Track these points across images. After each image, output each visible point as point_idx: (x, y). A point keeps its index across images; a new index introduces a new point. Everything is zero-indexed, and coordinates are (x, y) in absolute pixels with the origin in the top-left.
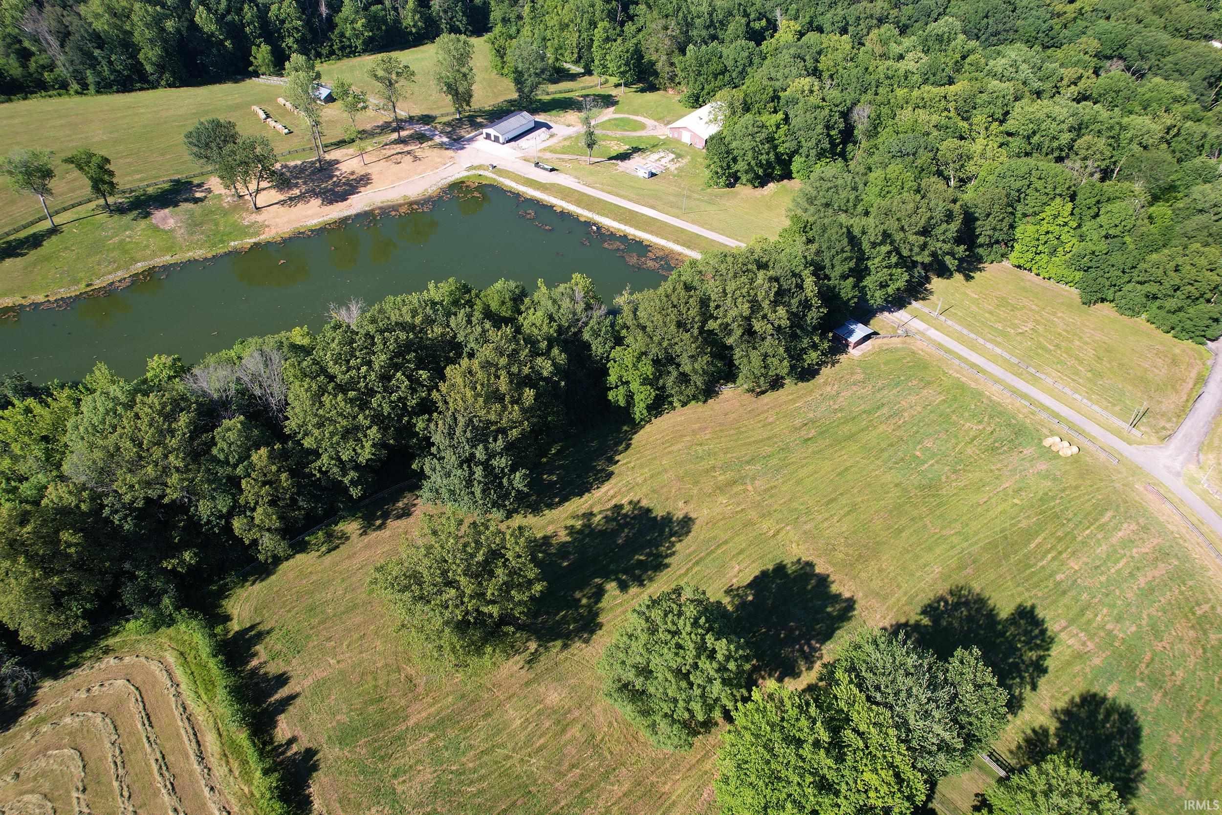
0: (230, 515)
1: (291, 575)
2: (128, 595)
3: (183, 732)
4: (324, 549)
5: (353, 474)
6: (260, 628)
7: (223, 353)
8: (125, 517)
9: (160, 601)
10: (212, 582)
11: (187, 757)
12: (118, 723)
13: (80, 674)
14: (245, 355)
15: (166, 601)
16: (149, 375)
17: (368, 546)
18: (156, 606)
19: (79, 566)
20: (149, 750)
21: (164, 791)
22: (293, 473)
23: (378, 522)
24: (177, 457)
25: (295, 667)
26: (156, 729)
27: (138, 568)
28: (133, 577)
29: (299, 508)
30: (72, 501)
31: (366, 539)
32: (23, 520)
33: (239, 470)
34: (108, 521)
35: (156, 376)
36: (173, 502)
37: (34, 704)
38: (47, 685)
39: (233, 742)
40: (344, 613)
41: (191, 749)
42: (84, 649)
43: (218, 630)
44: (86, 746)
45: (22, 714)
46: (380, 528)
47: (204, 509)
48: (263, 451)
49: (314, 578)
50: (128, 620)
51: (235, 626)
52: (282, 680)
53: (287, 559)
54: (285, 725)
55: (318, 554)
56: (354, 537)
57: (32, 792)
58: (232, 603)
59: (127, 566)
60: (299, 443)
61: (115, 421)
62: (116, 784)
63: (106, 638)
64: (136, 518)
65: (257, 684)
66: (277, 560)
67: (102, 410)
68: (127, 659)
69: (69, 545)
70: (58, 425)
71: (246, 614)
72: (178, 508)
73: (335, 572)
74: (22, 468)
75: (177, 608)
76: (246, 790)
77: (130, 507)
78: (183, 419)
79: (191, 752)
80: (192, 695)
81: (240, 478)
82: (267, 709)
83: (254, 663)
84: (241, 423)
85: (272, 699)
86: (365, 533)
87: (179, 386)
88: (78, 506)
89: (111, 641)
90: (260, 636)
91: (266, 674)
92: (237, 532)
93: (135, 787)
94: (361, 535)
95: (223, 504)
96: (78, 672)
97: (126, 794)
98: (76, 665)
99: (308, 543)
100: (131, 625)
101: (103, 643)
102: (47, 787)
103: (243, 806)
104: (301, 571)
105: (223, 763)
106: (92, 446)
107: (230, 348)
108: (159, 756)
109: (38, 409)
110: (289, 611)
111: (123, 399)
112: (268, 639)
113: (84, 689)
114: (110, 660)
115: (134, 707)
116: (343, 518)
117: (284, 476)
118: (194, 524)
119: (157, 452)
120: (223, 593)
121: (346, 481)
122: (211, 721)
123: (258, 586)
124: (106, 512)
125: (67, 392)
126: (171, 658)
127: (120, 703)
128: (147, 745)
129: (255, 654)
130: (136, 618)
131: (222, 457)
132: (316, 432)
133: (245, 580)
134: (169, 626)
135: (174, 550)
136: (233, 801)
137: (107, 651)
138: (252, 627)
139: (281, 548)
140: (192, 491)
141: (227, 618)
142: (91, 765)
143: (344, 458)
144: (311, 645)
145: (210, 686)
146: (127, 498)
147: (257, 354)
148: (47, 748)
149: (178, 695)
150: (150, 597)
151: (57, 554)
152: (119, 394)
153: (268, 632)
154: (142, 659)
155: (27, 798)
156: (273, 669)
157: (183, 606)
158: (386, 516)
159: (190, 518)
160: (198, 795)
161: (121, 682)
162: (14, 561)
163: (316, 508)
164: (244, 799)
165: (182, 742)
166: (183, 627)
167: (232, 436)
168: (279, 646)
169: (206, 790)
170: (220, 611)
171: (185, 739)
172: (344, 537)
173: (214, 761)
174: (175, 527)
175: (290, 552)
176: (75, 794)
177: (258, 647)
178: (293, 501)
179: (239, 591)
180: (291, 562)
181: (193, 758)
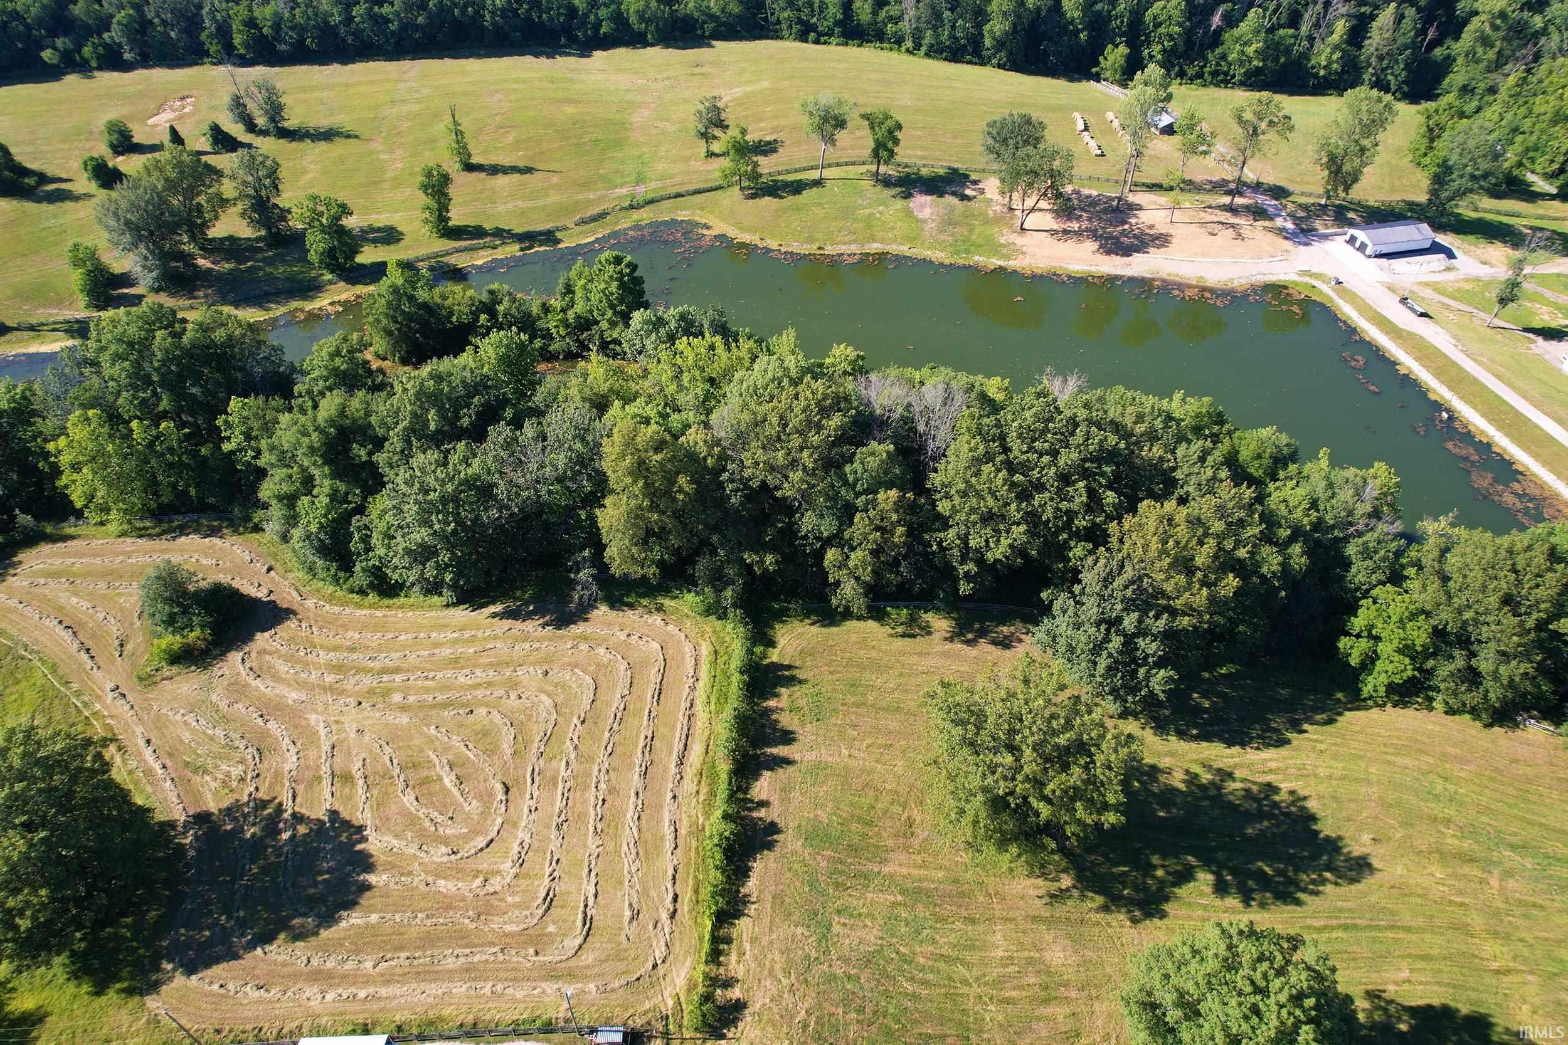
0: (828, 542)
1: (854, 638)
2: (702, 566)
3: (679, 726)
4: (900, 630)
5: (971, 567)
6: (795, 672)
7: (909, 371)
8: (737, 490)
9: (724, 589)
10: (777, 600)
11: (671, 753)
12: (635, 682)
13: (630, 617)
14: (929, 384)
15: (728, 593)
16: (828, 361)
17: (946, 655)
18: (718, 591)
19: (677, 515)
20: (645, 723)
21: (637, 769)
22: (910, 533)
23: (970, 636)
24: (811, 455)
25: (807, 733)
26: (660, 708)
27: (722, 545)
28: (714, 553)
29: (898, 573)
30: (702, 450)
31: (949, 646)
32: (659, 447)
33: (860, 502)
34: (721, 486)
35: (833, 365)
36: (784, 499)
37: (586, 620)
38: (603, 608)
39: (714, 767)
40: (883, 709)
41: (678, 747)
42: (644, 595)
43: (758, 650)
44: (603, 684)
45: (575, 623)
46: (968, 642)
47: (808, 522)
48: (893, 494)
49: (874, 654)
50: (689, 591)
51: (774, 656)
52: (787, 737)
53: (859, 618)
54: (765, 784)
55: (891, 631)
56: (937, 636)
57: (549, 695)
58: (783, 631)
59: (715, 538)
60: (933, 504)
61: (776, 392)
62: (607, 735)
63: (665, 596)
64: (745, 496)
65: (764, 726)
66: (847, 614)
67: (770, 374)
68: (671, 627)
69: (681, 491)
70: (728, 374)
71: (790, 650)
72: (787, 508)
73: (898, 661)
74: (682, 400)
75: (735, 606)
76: (701, 821)
77: (745, 482)
78: (835, 421)
79: (676, 750)
80: (704, 697)
81: (857, 510)
82: (758, 756)
83: (772, 703)
84: (888, 453)
85: (769, 750)
86: (951, 639)
87: (849, 385)
88: (705, 459)
89: (667, 602)
90: (792, 681)
91: (777, 721)
92: (826, 563)
93: (619, 750)
94: (946, 639)
95: (827, 527)
96: (630, 613)
97: (609, 749)
98: (631, 606)
99: (888, 614)
100: (690, 597)
101: (660, 600)
102: (560, 699)
103: (690, 833)
104: (865, 640)
105: (696, 780)
106: (745, 405)
107: (918, 368)
108: (650, 735)
109: (720, 349)
110: (831, 673)
111: (793, 372)
112: (796, 688)
113: (626, 632)
114: (657, 619)
115: (653, 677)
116: (937, 609)
117: (900, 530)
118: (790, 532)
119: (796, 441)
120: (781, 616)
121: (962, 570)
122: (707, 733)
123: (815, 629)
124: (725, 476)
125: (751, 344)
126: (705, 650)
127: (645, 664)
128: (646, 717)
129: (777, 695)
130: (697, 594)
131: (851, 479)
132: (957, 500)
133: (807, 616)
134: (719, 618)
135: (759, 547)
136: (685, 822)
137: (660, 609)
138: (789, 667)
139: (859, 604)
140: (806, 496)
141: (771, 644)
142: (598, 703)
143: (972, 543)
144: (833, 720)
145: (723, 698)
146: (747, 473)
147: (941, 387)
148: (576, 666)
149: (693, 689)
150: (718, 580)
151: (668, 494)
152: (792, 366)
153: (800, 682)
154: (682, 635)
155: (544, 697)
156: (786, 720)
157: (741, 607)
158: (982, 633)
159: (791, 524)
160: (660, 794)
161: (655, 646)
162: (635, 482)
163: (913, 582)
164: (694, 829)
165: (673, 736)
166: (730, 627)
167: (873, 463)
168: (802, 702)
169: (670, 795)
170: (771, 632)
171: (678, 735)
172: (927, 631)
173: (690, 772)
174: (773, 525)
175: (864, 613)
176: (575, 720)
177: (783, 690)
178: (896, 563)
179: (796, 623)
180: (861, 624)
181: (674, 757)
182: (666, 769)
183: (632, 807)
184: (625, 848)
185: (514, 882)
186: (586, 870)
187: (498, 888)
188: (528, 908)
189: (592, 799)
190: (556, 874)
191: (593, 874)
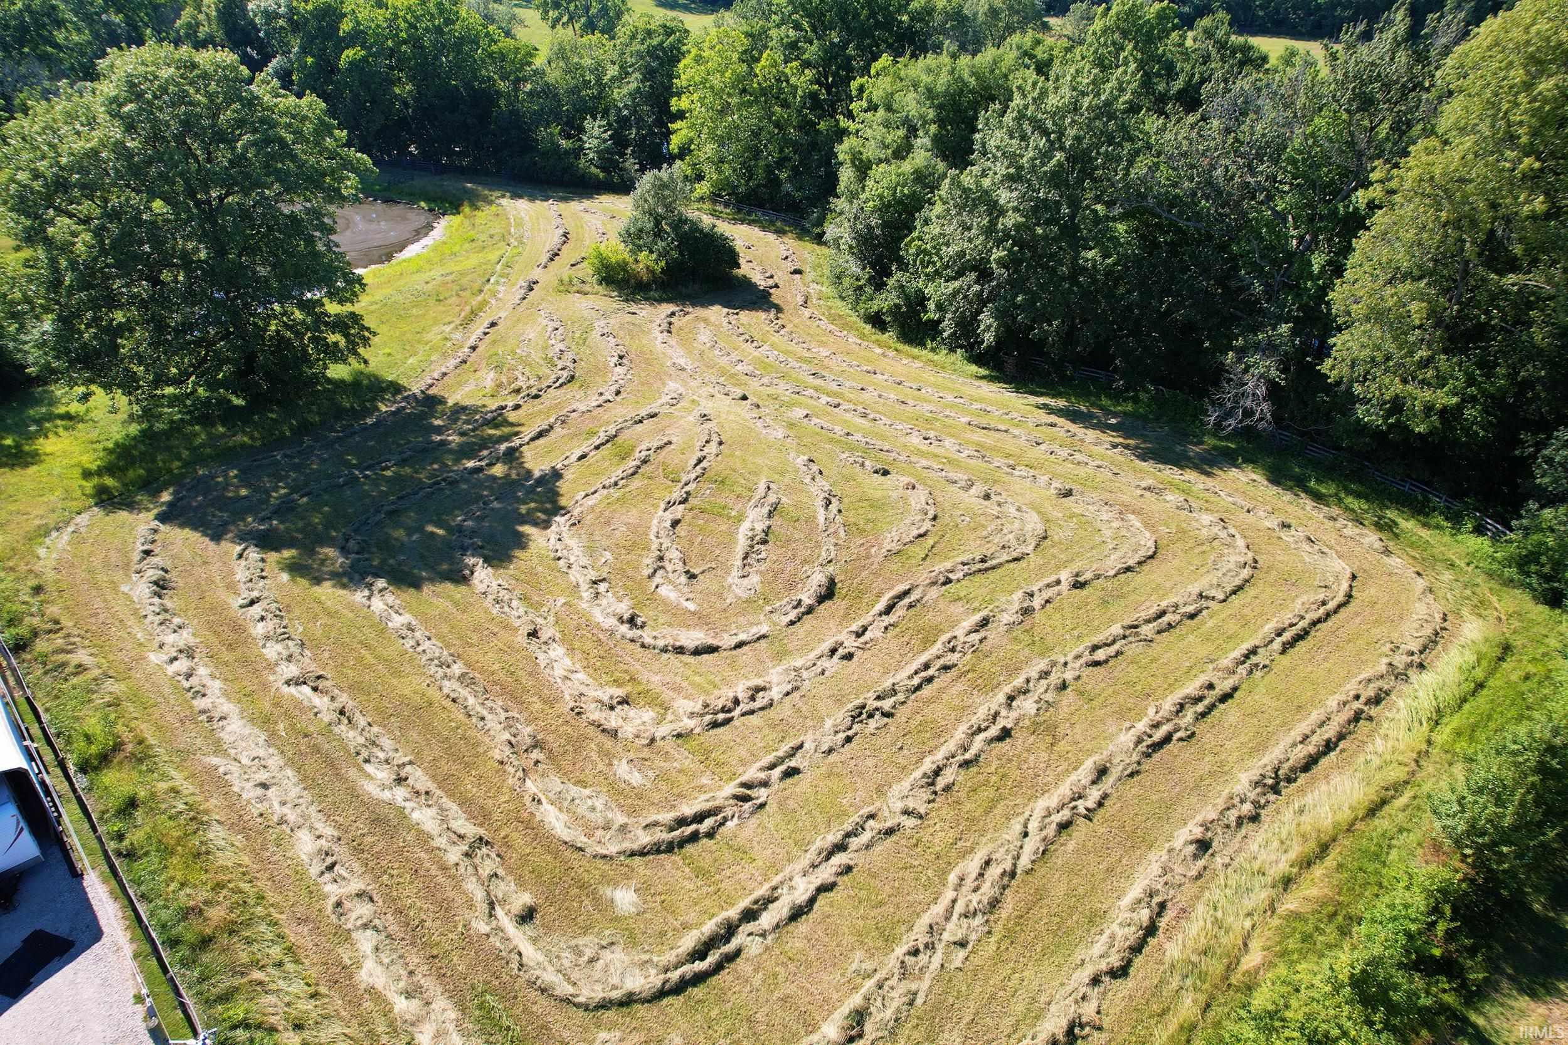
11: (1259, 750)
12: (1251, 591)
13: (1306, 508)
37: (1208, 473)
39: (1378, 857)
44: (1173, 559)
45: (1179, 466)
57: (1045, 520)
62: (1116, 629)
63: (1411, 515)
68: (1394, 563)
76: (1252, 959)
79: (1274, 756)
80: (1426, 707)
89: (1408, 525)
93: (1125, 668)
96: (1308, 503)
97: (1100, 655)
98: (1318, 497)
101: (1391, 514)
105: (1299, 851)
113: (1283, 520)
114: (1372, 538)
115: (1303, 605)
122: (1395, 775)
126: (1474, 631)
127: (1295, 579)
128: (1237, 653)
136: (1195, 928)
137: (1385, 527)
148: (1136, 513)
149: (1401, 673)
154: (1421, 585)
160: (1168, 814)
161: (1340, 567)
173: (1287, 823)
181: (1263, 765)
182: (1220, 772)
183: (1064, 790)
184: (973, 865)
185: (669, 745)
186: (833, 837)
187: (628, 731)
188: (633, 812)
189: (982, 712)
190: (762, 794)
191: (839, 859)
